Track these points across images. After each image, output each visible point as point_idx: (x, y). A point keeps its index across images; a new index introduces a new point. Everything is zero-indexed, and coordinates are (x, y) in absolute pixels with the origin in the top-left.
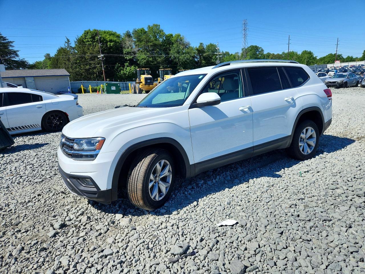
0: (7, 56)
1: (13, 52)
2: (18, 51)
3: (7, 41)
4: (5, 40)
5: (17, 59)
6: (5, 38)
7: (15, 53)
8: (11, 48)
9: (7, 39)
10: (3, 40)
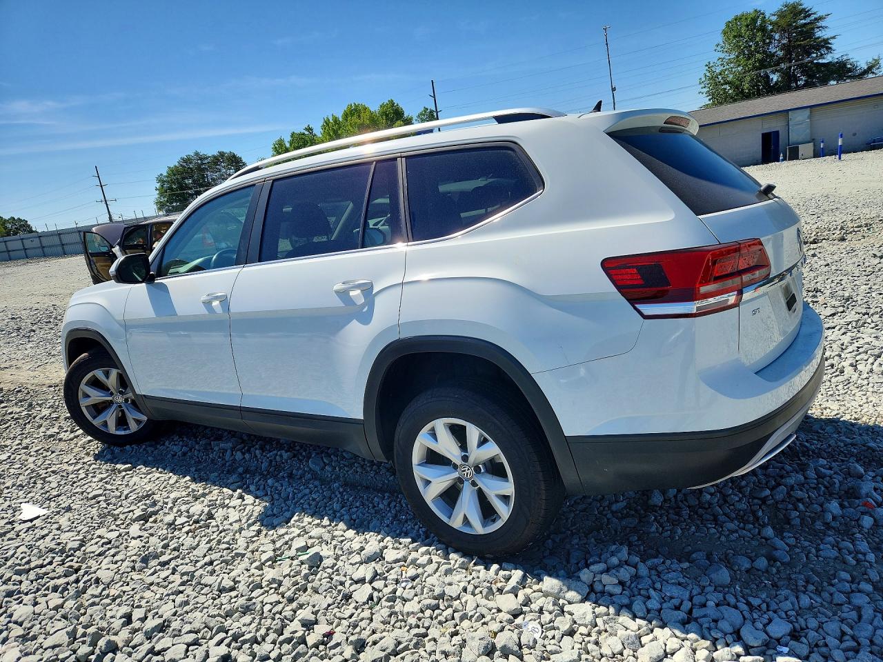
0: (809, 54)
1: (821, 41)
2: (834, 38)
3: (813, 17)
4: (809, 15)
5: (828, 59)
6: (808, 11)
7: (825, 45)
8: (818, 34)
9: (814, 14)
10: (805, 18)
